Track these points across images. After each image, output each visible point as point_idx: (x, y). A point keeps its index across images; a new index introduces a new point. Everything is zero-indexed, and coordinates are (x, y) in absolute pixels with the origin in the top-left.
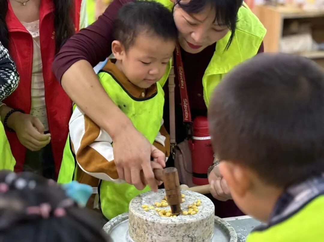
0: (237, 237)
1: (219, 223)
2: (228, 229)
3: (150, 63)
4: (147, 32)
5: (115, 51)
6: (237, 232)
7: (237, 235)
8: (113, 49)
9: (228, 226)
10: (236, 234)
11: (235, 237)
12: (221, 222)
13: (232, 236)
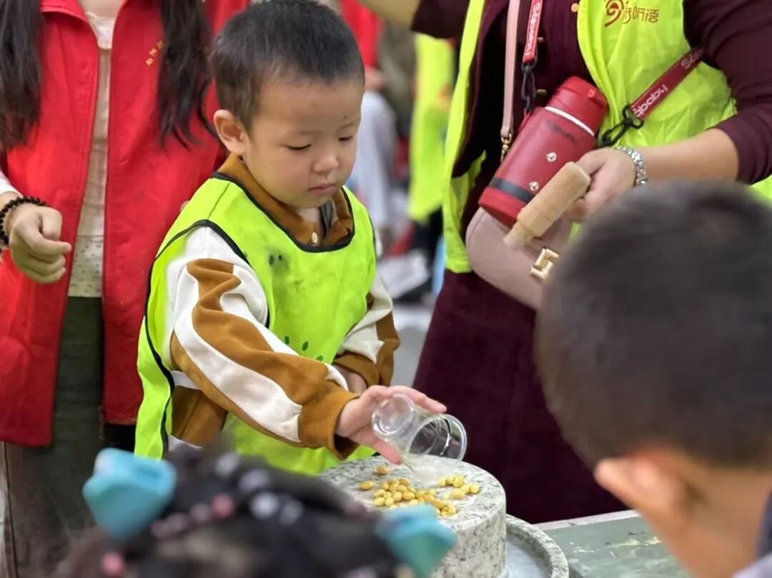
0: (567, 569)
1: (526, 537)
2: (547, 550)
3: (309, 146)
4: (282, 75)
5: (226, 136)
6: (568, 558)
7: (568, 564)
8: (220, 132)
9: (547, 541)
10: (565, 562)
11: (564, 569)
12: (530, 533)
13: (557, 567)
